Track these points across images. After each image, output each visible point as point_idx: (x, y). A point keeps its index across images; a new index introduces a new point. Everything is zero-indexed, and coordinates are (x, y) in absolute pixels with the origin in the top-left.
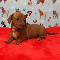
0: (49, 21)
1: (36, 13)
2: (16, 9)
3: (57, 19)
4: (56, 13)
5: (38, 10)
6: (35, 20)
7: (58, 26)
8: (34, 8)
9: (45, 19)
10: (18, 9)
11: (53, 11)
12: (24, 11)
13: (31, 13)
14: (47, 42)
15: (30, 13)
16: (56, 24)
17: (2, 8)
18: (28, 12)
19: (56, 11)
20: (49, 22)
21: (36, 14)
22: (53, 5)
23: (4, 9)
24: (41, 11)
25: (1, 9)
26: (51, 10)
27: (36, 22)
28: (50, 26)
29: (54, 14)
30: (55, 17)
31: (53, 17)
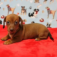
1: (43, 11)
2: (22, 7)
5: (46, 8)
6: (42, 19)
8: (41, 5)
9: (54, 18)
10: (24, 7)
15: (37, 11)
17: (8, 5)
18: (35, 10)
23: (9, 6)
24: (49, 9)
25: (7, 7)
27: (43, 21)
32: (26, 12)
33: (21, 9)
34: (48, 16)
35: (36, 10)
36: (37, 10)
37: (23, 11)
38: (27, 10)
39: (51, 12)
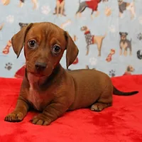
0: (111, 59)
4: (128, 38)
7: (132, 73)
11: (121, 34)
14: (123, 115)
16: (129, 69)
19: (127, 34)
20: (110, 63)
28: (113, 75)
29: (122, 41)
30: (126, 49)
31: (121, 48)
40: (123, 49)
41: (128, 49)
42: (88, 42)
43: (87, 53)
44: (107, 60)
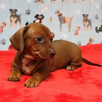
0: (77, 33)
1: (51, 18)
2: (11, 10)
3: (91, 29)
5: (56, 13)
9: (70, 31)
10: (16, 11)
11: (83, 15)
12: (29, 13)
13: (42, 18)
16: (90, 40)
18: (37, 16)
19: (88, 15)
21: (51, 21)
22: (82, 3)
26: (79, 13)
29: (84, 20)
30: (88, 26)
31: (84, 25)
32: (20, 21)
33: (10, 15)
34: (61, 26)
35: (39, 17)
36: (41, 17)
37: (14, 18)
38: (21, 17)
39: (64, 20)
40: (86, 26)
41: (89, 26)
42: (61, 22)
43: (61, 30)
44: (75, 34)
